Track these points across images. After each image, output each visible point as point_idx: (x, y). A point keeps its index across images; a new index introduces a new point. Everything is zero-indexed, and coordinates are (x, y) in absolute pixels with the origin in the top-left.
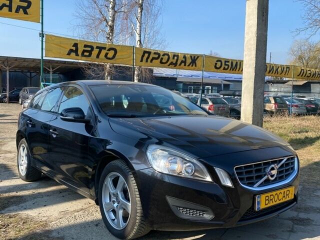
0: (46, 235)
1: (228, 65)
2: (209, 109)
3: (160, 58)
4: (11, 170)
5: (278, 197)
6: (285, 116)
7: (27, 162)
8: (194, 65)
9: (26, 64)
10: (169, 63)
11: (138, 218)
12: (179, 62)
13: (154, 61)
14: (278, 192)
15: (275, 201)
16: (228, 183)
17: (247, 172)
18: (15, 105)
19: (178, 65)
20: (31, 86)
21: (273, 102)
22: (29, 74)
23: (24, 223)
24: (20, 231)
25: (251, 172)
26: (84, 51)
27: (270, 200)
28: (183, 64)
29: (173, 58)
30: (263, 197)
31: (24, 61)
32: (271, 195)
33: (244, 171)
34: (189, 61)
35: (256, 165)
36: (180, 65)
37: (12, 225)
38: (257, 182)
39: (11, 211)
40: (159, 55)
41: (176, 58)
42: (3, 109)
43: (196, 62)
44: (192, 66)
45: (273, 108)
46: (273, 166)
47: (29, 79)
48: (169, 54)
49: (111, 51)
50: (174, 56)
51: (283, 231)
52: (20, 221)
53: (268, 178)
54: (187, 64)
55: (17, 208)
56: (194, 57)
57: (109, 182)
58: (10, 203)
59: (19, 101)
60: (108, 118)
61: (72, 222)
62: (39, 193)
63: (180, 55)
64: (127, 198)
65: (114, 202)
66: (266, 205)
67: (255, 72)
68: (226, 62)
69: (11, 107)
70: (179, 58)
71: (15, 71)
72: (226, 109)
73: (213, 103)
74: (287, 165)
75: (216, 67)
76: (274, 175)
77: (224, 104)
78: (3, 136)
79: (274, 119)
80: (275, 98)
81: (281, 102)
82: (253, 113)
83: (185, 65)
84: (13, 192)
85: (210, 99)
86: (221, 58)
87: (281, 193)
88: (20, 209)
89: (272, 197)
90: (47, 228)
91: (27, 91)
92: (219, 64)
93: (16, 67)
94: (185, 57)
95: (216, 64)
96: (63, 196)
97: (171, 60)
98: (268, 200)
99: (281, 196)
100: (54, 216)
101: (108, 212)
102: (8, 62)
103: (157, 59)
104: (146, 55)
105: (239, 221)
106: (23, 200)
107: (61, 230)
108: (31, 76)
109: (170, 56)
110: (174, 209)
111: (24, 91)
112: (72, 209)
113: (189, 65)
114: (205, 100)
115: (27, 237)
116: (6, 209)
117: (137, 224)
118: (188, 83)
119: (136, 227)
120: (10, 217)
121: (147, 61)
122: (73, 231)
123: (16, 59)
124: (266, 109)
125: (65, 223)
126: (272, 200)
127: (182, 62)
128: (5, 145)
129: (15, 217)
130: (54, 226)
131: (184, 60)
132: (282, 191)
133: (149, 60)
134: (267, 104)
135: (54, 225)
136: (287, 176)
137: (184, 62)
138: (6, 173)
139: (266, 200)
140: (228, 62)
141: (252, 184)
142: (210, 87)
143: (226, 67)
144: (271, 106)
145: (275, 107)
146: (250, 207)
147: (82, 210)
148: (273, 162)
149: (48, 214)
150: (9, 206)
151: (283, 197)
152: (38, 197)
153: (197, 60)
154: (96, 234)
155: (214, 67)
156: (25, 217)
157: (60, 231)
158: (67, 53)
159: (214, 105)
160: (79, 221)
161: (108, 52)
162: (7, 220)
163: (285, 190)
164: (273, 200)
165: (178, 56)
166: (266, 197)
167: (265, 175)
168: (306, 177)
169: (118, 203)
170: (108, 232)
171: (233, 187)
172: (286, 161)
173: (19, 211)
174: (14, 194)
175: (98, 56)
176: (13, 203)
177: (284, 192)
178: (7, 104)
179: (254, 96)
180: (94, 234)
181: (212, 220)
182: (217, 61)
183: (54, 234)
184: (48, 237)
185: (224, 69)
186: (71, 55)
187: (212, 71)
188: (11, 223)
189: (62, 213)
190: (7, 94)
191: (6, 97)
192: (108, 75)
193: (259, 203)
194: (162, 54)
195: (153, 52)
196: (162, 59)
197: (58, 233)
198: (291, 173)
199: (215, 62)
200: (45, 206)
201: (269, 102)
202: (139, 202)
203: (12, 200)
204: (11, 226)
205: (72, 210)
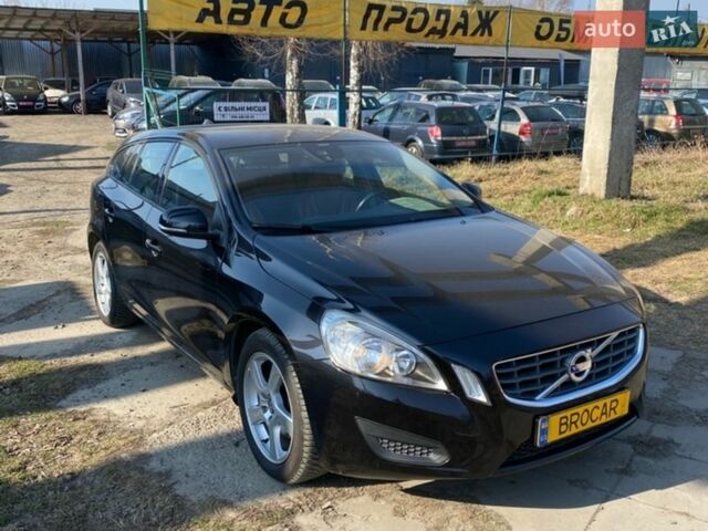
0: (138, 465)
1: (568, 30)
2: (522, 133)
3: (407, 19)
4: (84, 299)
5: (590, 416)
6: (697, 149)
7: (109, 290)
8: (486, 32)
9: (116, 25)
10: (427, 30)
11: (306, 449)
12: (450, 28)
13: (392, 26)
14: (590, 406)
15: (583, 425)
16: (481, 396)
17: (521, 372)
18: (99, 118)
19: (448, 33)
20: (131, 77)
21: (673, 111)
22: (125, 45)
23: (100, 434)
24: (91, 454)
25: (531, 370)
26: (234, 12)
27: (572, 423)
28: (460, 31)
29: (438, 19)
30: (555, 419)
31: (113, 19)
32: (572, 415)
33: (516, 369)
34: (474, 23)
35: (541, 357)
36: (453, 33)
37: (79, 437)
38: (543, 389)
39: (78, 402)
40: (404, 11)
41: (443, 17)
42: (74, 132)
43: (492, 24)
44: (482, 35)
45: (673, 126)
46: (582, 353)
47: (127, 58)
48: (428, 9)
49: (293, 8)
50: (440, 12)
51: (607, 471)
52: (92, 430)
53: (570, 378)
54: (470, 31)
55: (91, 395)
56: (488, 13)
57: (255, 367)
58: (76, 382)
59: (106, 108)
60: (254, 233)
61: (192, 435)
62: (136, 358)
63: (452, 9)
64: (287, 407)
65: (264, 409)
66: (561, 433)
67: (619, 64)
68: (562, 21)
69: (90, 124)
70: (451, 18)
71: (96, 41)
72: (560, 130)
73: (531, 119)
74: (617, 345)
75: (538, 36)
76: (583, 372)
77: (557, 119)
78: (74, 202)
79: (670, 155)
80: (678, 103)
81: (694, 112)
82: (610, 159)
83: (465, 34)
84: (85, 353)
85: (524, 109)
86: (551, 14)
87: (597, 407)
88: (95, 397)
89: (575, 418)
90: (141, 450)
91: (121, 88)
92: (546, 27)
93: (96, 32)
94: (464, 15)
95: (539, 28)
96: (182, 366)
97: (432, 23)
98: (566, 423)
99: (596, 414)
100: (158, 417)
101: (254, 424)
102: (77, 23)
103: (399, 21)
104: (375, 13)
105: (504, 465)
106: (102, 374)
107: (168, 453)
108: (129, 49)
109: (430, 14)
110: (370, 441)
111: (116, 88)
112: (195, 401)
113: (474, 34)
114: (514, 111)
115: (103, 468)
116: (70, 397)
117: (305, 460)
118: (480, 61)
119: (303, 466)
120: (76, 419)
121: (375, 28)
122: (190, 457)
123: (97, 14)
124: (656, 128)
125: (176, 437)
126: (575, 423)
127: (458, 26)
128: (74, 233)
129: (84, 419)
130: (154, 446)
131: (462, 20)
132: (600, 403)
133: (381, 25)
134: (659, 117)
135: (155, 442)
136: (616, 369)
137: (463, 26)
138: (73, 304)
139: (561, 425)
140: (568, 21)
141: (531, 395)
142: (533, 69)
143: (563, 34)
144: (668, 122)
145: (677, 124)
146: (526, 439)
147: (214, 403)
148: (584, 347)
149: (147, 412)
150: (75, 390)
151: (602, 414)
152: (133, 369)
153: (494, 21)
154: (233, 465)
155: (533, 34)
156: (103, 417)
157: (166, 457)
158: (195, 19)
159: (532, 124)
160: (204, 433)
161: (287, 11)
162: (68, 426)
163: (608, 400)
164: (579, 423)
165: (448, 13)
166: (561, 418)
167: (562, 374)
168: (698, 327)
169: (273, 412)
170: (255, 463)
171: (490, 404)
172: (615, 339)
173: (93, 402)
174: (86, 359)
175: (264, 22)
176: (83, 383)
177: (605, 405)
178: (83, 117)
179: (613, 119)
180: (229, 465)
181: (447, 465)
182: (542, 21)
183: (154, 465)
184: (142, 471)
185: (558, 39)
186: (205, 22)
187: (530, 44)
188: (77, 433)
189: (175, 410)
190: (81, 93)
191: (78, 101)
192: (292, 55)
193: (544, 432)
194: (410, 10)
195: (389, 5)
196: (411, 20)
197: (162, 461)
198: (628, 361)
199: (538, 23)
200: (144, 391)
201: (664, 111)
202: (307, 421)
203: (81, 375)
204: (75, 440)
205: (195, 404)
